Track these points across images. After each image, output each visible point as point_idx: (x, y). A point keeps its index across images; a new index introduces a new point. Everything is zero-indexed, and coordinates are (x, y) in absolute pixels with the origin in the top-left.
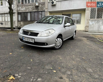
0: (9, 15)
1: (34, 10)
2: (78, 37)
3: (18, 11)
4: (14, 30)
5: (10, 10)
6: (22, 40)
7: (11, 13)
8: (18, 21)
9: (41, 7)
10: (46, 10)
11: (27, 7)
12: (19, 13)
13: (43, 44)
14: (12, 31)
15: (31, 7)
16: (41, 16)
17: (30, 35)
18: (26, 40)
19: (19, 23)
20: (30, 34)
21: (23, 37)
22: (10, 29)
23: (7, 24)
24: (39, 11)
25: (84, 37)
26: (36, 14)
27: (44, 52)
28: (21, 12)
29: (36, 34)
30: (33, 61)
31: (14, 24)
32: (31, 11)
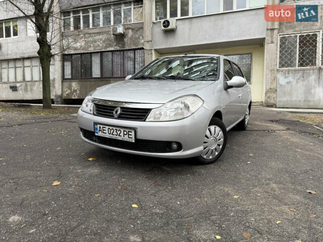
0: (37, 63)
1: (111, 46)
2: (256, 122)
3: (62, 49)
4: (52, 105)
5: (40, 46)
7: (44, 55)
8: (64, 79)
9: (131, 39)
10: (147, 47)
11: (90, 39)
12: (65, 57)
13: (166, 146)
14: (46, 110)
15: (103, 37)
16: (132, 63)
17: (120, 117)
18: (107, 136)
19: (66, 84)
20: (121, 114)
21: (96, 124)
22: (42, 105)
23: (29, 88)
24: (127, 48)
25: (272, 121)
26: (117, 59)
27: (168, 173)
28: (72, 52)
29: (142, 114)
30: (141, 208)
31: (51, 88)
32: (103, 50)
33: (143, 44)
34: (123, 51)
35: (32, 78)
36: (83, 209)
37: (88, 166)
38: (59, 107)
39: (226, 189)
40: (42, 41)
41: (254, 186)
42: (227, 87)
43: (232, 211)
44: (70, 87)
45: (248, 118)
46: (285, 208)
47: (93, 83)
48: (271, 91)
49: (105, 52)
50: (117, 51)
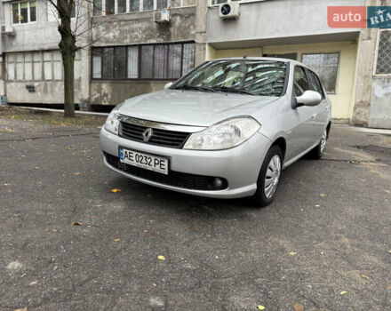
0: (58, 57)
1: (152, 37)
2: (336, 148)
3: (91, 40)
4: (76, 112)
5: (63, 37)
6: (113, 160)
7: (67, 48)
8: (92, 79)
9: (179, 28)
10: (199, 39)
11: (126, 28)
12: (95, 51)
13: (208, 182)
14: (68, 120)
15: (144, 25)
16: (178, 60)
17: (151, 142)
18: (135, 163)
19: (95, 86)
20: (152, 137)
21: (121, 147)
22: (63, 111)
23: (49, 88)
24: (173, 41)
25: (359, 147)
26: (160, 54)
27: (210, 215)
28: (103, 45)
29: (178, 139)
30: (169, 261)
31: (75, 90)
32: (143, 43)
33: (194, 36)
34: (168, 44)
35: (53, 76)
36: (97, 258)
37: (111, 200)
38: (84, 115)
39: (281, 242)
40: (64, 30)
41: (319, 240)
42: (296, 105)
43: (284, 273)
44: (99, 90)
45: (324, 143)
46: (355, 274)
47: (128, 86)
48: (363, 104)
49: (145, 45)
50: (161, 44)
